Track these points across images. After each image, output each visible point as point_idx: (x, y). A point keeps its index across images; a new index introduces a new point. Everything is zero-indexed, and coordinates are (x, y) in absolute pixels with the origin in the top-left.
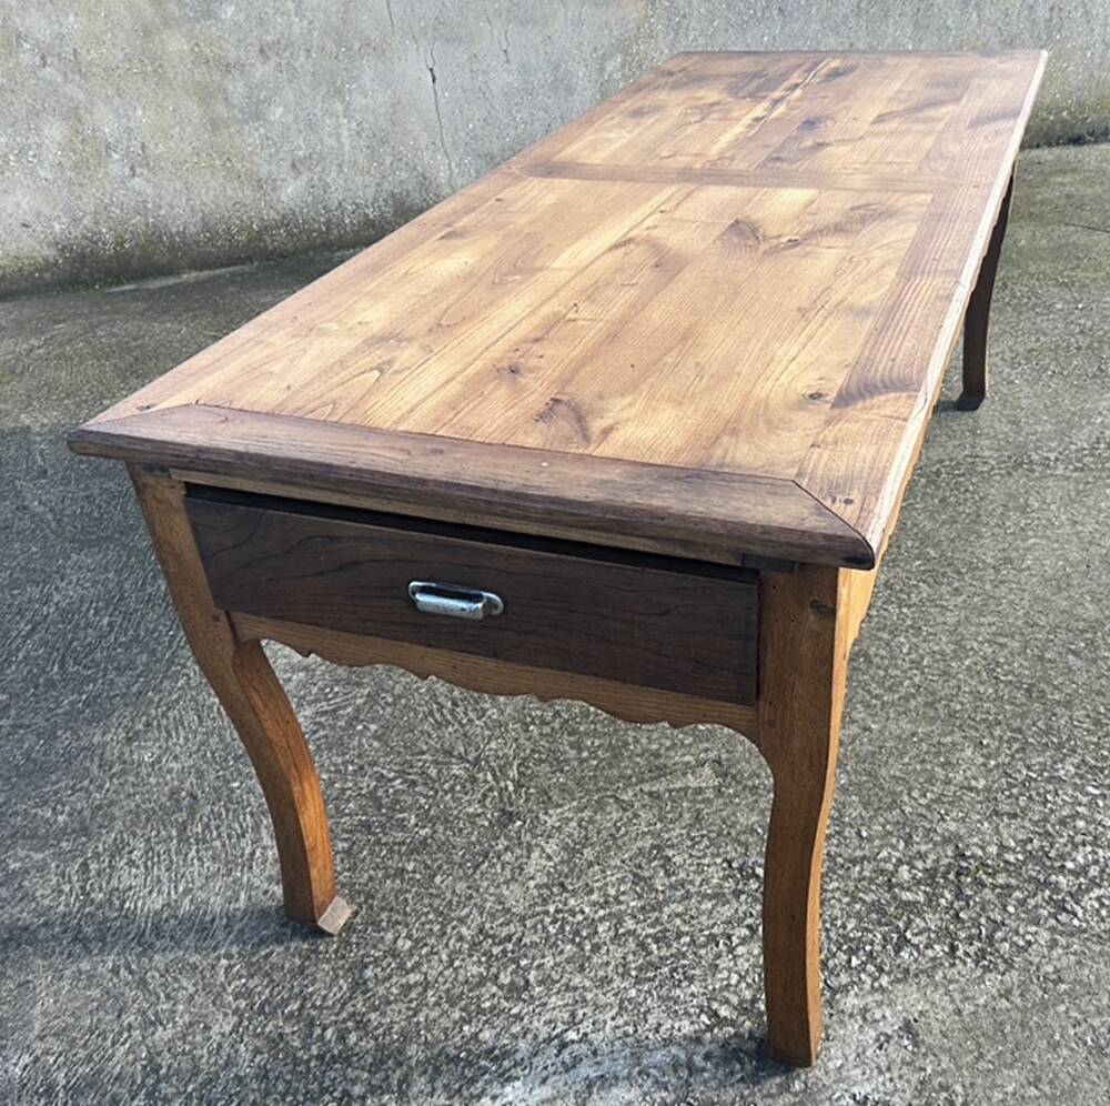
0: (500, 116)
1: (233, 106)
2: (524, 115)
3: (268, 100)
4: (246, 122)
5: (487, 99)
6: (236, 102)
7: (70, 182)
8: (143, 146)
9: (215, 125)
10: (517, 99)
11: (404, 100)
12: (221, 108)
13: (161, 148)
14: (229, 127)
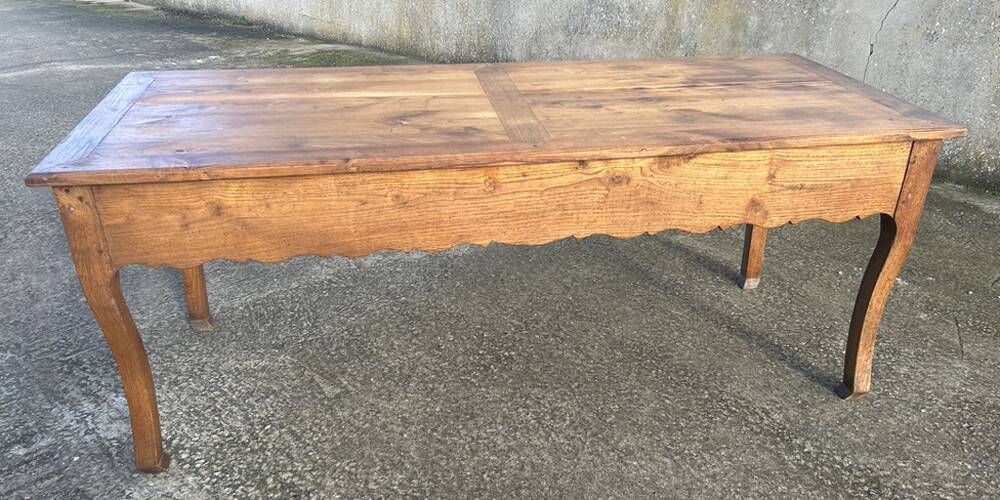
0: (907, 90)
1: (747, 36)
2: (926, 95)
3: (767, 38)
4: (750, 47)
5: (903, 76)
6: (749, 33)
7: (657, 53)
8: (696, 45)
9: (734, 43)
10: (925, 82)
11: (846, 60)
12: (740, 34)
13: (703, 49)
14: (740, 47)
